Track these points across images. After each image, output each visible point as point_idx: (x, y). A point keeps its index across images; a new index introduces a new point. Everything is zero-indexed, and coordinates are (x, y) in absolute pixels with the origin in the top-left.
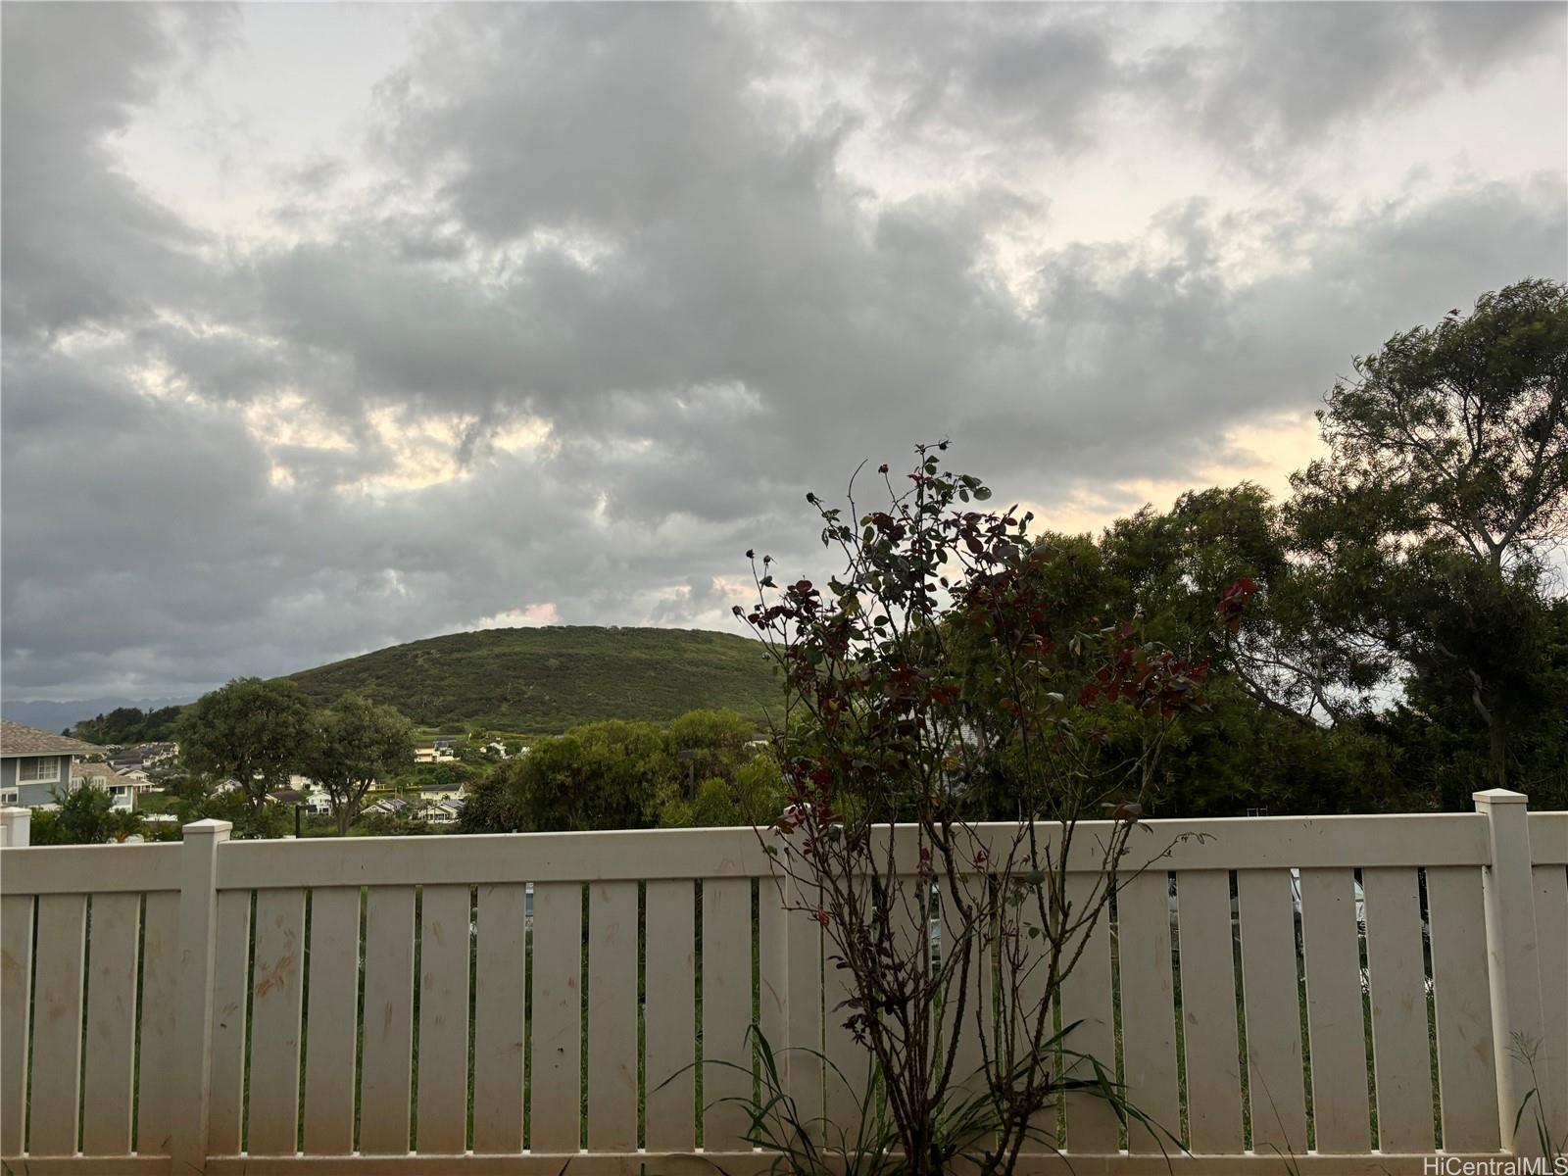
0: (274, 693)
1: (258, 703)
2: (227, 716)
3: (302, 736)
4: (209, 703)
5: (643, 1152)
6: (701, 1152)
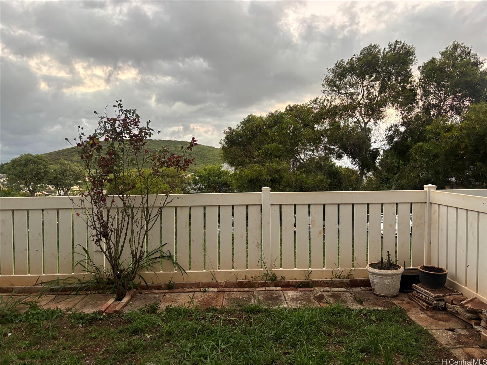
0: (36, 159)
1: (31, 162)
2: (20, 166)
3: (46, 173)
4: (14, 161)
5: (59, 274)
6: (73, 274)
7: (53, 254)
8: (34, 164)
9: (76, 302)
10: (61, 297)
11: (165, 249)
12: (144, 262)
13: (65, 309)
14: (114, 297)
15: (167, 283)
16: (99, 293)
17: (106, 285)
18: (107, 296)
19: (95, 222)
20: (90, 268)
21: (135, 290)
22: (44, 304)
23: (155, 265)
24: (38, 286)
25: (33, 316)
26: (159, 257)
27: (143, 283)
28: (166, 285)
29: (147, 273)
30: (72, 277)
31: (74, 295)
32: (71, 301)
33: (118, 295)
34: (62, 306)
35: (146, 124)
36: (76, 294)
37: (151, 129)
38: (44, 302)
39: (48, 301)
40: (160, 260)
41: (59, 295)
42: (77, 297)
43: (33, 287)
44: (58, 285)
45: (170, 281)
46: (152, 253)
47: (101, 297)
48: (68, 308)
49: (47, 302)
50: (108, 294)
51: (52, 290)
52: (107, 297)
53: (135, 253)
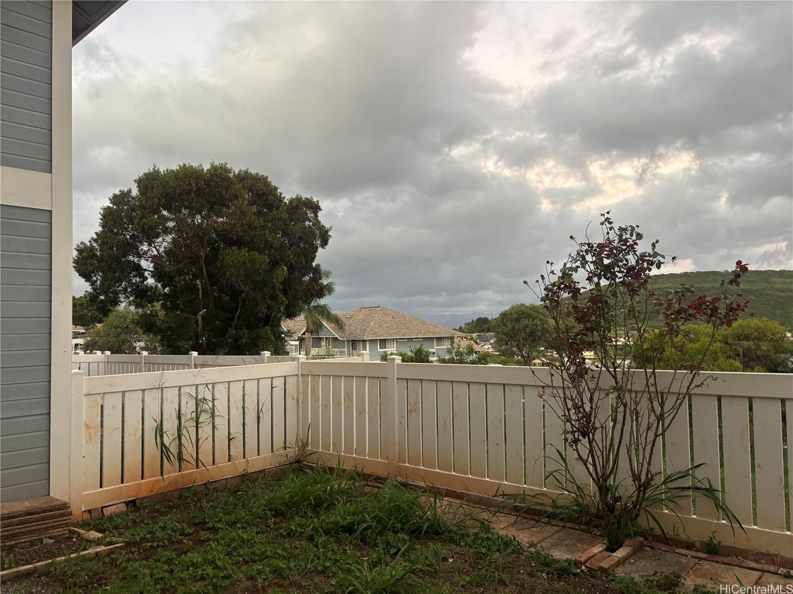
1: (524, 315)
2: (511, 321)
3: (544, 331)
4: (504, 315)
5: (525, 486)
6: (545, 489)
7: (518, 453)
8: (529, 319)
9: (545, 535)
10: (526, 522)
11: (700, 473)
12: (660, 492)
13: (528, 543)
14: (604, 544)
15: (706, 540)
16: (582, 530)
17: (593, 519)
18: (593, 537)
19: (569, 410)
20: (570, 486)
21: (642, 539)
22: (502, 527)
23: (682, 502)
24: (498, 499)
25: (482, 541)
26: (689, 488)
27: (658, 531)
28: (702, 543)
29: (667, 513)
30: (543, 494)
31: (544, 523)
32: (538, 532)
33: (609, 541)
34: (524, 538)
35: (651, 247)
36: (547, 523)
37: (659, 255)
38: (502, 524)
39: (509, 524)
40: (690, 493)
41: (525, 518)
42: (548, 528)
43: (492, 498)
44: (524, 503)
45: (711, 538)
46: (673, 478)
47: (584, 537)
48: (532, 541)
49: (506, 525)
50: (595, 534)
51: (516, 509)
52: (594, 541)
53: (636, 472)
